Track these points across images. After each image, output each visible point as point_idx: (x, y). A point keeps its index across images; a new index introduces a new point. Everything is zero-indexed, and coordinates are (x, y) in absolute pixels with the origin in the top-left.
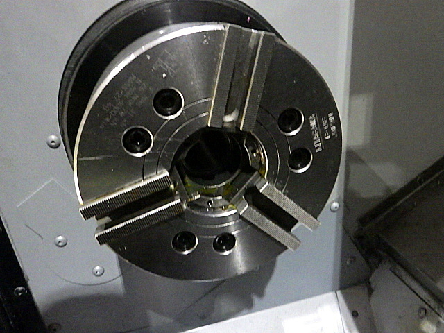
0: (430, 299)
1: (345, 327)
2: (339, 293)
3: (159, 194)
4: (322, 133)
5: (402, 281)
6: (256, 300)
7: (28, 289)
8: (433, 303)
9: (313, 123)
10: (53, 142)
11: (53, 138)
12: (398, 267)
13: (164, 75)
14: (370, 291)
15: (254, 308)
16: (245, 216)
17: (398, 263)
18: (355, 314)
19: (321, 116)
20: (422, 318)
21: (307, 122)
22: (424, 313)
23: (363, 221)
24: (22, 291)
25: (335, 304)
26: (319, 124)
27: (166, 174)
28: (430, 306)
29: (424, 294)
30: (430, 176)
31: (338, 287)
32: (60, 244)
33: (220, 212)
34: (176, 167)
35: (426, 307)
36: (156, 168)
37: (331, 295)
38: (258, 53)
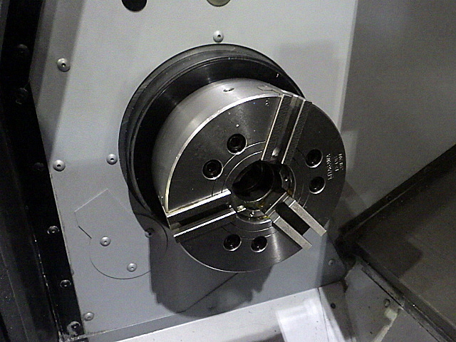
0: (393, 292)
1: (326, 317)
2: (320, 288)
3: (220, 206)
4: (334, 167)
5: (371, 278)
6: (255, 293)
7: (72, 281)
8: (395, 296)
9: (329, 160)
10: (112, 159)
11: (112, 156)
12: (369, 268)
13: (238, 125)
14: (345, 288)
15: (252, 302)
16: (277, 224)
17: (370, 265)
18: (333, 306)
19: (334, 155)
20: (386, 307)
21: (325, 159)
22: (388, 303)
23: (343, 230)
24: (67, 283)
25: (318, 299)
26: (332, 161)
27: (229, 193)
28: (392, 298)
29: (388, 289)
30: (397, 195)
31: (320, 284)
32: (106, 243)
33: (259, 221)
34: (236, 188)
35: (390, 298)
36: (221, 189)
37: (314, 290)
38: (300, 112)
